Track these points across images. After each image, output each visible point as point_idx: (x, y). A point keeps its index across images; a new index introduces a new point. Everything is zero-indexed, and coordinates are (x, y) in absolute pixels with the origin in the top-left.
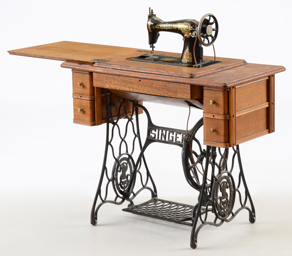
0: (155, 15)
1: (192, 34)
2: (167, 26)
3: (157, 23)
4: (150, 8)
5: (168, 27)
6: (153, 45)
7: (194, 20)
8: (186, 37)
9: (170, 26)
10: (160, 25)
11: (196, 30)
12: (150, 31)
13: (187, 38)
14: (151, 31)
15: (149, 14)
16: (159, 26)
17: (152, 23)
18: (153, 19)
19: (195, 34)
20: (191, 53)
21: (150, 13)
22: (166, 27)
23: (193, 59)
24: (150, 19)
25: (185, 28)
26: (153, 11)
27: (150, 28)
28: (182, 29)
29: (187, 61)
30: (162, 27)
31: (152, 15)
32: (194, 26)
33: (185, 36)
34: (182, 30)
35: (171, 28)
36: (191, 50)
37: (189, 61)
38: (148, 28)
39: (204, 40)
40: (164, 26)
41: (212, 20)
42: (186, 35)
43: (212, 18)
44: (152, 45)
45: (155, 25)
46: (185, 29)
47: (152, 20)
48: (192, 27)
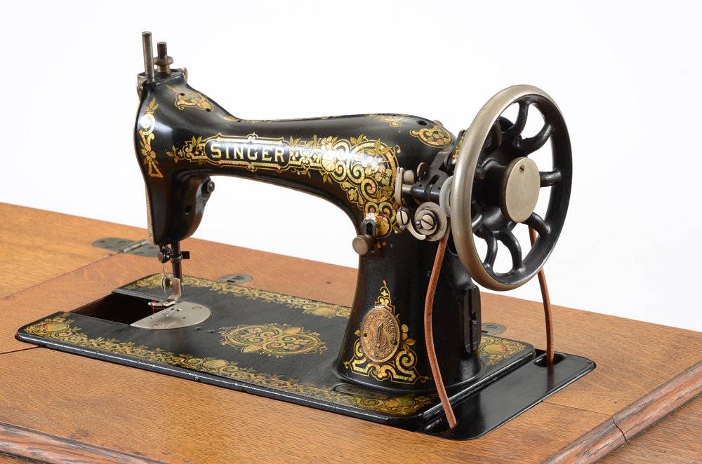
0: (180, 79)
1: (411, 217)
2: (255, 147)
3: (195, 129)
4: (147, 37)
5: (259, 160)
6: (176, 247)
7: (423, 123)
8: (375, 231)
9: (271, 154)
10: (209, 140)
11: (441, 194)
12: (154, 171)
13: (380, 234)
14: (160, 175)
15: (143, 70)
16: (208, 147)
17: (165, 129)
18: (170, 104)
19: (436, 218)
20: (405, 328)
21: (149, 66)
22: (246, 159)
23: (422, 366)
24: (153, 104)
25: (369, 172)
26: (169, 53)
27: (153, 155)
28: (349, 181)
29: (382, 373)
30: (224, 157)
31: (164, 75)
32: (426, 168)
33: (364, 223)
34: (346, 185)
35: (279, 163)
36: (406, 310)
37: (399, 373)
38: (141, 158)
39: (491, 257)
40: (238, 145)
41: (535, 124)
42: (371, 217)
43: (532, 111)
44: (169, 246)
45: (181, 137)
46: (363, 181)
47: (163, 109)
48: (409, 174)
